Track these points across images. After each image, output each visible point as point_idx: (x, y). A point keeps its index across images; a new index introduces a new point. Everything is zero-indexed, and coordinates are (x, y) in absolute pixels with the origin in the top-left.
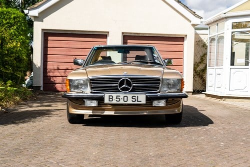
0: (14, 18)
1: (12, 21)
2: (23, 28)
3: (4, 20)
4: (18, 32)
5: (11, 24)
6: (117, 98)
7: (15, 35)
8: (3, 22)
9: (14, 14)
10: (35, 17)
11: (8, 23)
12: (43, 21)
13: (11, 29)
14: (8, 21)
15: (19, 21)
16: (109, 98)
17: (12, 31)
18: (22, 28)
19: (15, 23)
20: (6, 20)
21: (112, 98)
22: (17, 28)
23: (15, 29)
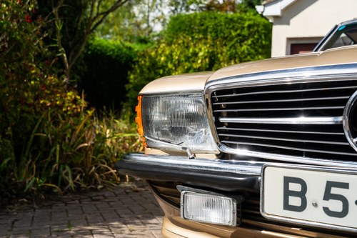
0: (250, 27)
1: (245, 32)
2: (264, 42)
3: (232, 31)
4: (254, 48)
5: (244, 36)
6: (328, 196)
7: (249, 54)
8: (231, 34)
9: (250, 20)
10: (276, 17)
11: (239, 35)
12: (288, 24)
13: (243, 44)
14: (238, 32)
15: (258, 31)
16: (287, 193)
17: (244, 47)
18: (261, 43)
19: (251, 35)
20: (236, 31)
21: (302, 194)
22: (252, 42)
23: (250, 45)
